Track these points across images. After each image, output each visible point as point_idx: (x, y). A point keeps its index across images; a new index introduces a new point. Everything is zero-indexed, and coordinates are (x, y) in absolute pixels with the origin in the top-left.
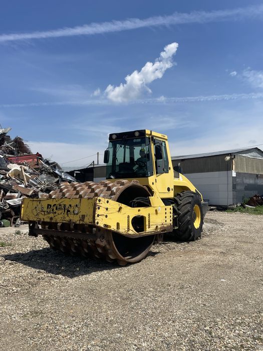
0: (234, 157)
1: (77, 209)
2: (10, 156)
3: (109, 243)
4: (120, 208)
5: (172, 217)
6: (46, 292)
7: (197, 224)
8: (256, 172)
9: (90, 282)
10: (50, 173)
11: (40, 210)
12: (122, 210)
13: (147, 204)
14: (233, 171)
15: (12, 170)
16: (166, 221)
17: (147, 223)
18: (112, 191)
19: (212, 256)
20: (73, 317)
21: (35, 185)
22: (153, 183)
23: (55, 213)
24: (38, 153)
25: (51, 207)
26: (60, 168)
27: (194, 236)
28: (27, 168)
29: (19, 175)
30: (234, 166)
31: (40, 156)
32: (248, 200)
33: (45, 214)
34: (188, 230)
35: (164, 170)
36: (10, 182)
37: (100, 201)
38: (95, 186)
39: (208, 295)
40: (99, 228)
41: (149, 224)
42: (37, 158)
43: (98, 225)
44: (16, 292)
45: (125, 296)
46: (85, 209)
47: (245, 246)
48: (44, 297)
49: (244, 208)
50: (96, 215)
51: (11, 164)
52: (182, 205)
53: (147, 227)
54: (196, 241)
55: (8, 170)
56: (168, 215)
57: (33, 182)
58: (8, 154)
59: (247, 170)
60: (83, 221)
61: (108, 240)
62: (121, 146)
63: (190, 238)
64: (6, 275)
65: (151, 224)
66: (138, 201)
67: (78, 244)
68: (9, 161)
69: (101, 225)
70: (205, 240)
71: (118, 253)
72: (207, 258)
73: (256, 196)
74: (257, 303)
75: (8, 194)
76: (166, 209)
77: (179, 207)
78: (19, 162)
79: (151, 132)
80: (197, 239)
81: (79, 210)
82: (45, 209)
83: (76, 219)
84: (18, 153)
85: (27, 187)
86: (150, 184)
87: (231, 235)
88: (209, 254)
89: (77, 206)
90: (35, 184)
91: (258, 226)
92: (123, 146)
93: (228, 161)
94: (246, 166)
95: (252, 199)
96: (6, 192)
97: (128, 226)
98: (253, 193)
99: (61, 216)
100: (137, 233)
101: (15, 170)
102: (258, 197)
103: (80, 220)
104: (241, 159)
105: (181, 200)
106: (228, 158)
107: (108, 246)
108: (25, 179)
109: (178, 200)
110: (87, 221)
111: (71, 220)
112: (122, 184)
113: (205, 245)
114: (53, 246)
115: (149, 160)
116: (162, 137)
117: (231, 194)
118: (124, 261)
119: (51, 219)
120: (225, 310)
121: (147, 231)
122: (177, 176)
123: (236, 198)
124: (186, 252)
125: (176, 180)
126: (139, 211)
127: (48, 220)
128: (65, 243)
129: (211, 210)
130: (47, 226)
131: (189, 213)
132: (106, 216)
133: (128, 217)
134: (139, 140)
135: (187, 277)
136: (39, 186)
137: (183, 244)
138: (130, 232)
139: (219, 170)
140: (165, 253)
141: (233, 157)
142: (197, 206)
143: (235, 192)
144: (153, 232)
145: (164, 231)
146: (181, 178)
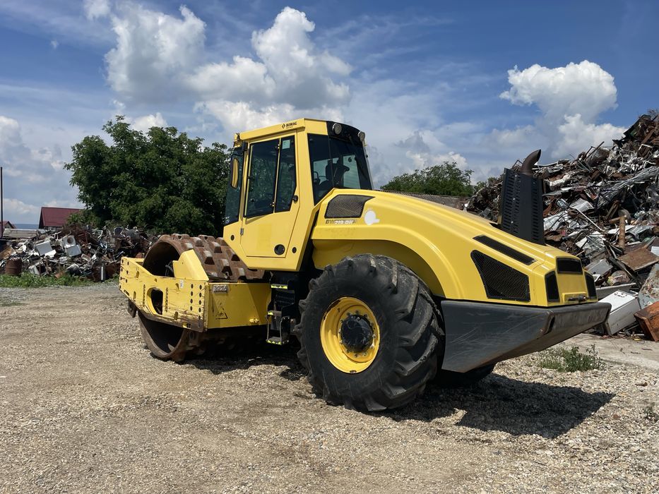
4: (138, 274)
5: (202, 304)
12: (139, 277)
16: (191, 309)
22: (233, 238)
41: (166, 304)
53: (164, 308)
56: (196, 298)
65: (169, 305)
86: (227, 238)
97: (144, 300)
100: (151, 313)
116: (283, 129)
121: (162, 315)
125: (343, 223)
126: (156, 280)
132: (127, 281)
133: (144, 286)
144: (171, 319)
145: (188, 325)
146: (375, 216)
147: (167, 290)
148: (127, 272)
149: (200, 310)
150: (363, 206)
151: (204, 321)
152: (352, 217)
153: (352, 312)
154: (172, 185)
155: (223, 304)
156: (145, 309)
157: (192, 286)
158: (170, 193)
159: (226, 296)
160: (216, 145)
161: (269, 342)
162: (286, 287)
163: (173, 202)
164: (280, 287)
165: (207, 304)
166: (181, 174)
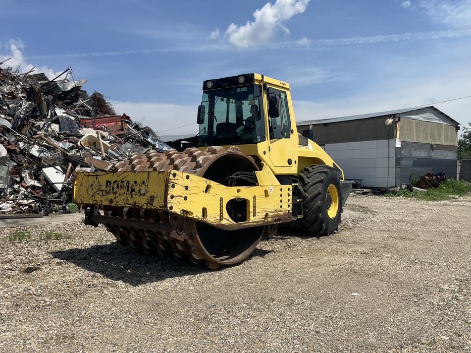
0: (399, 120)
1: (143, 187)
2: (85, 117)
3: (192, 237)
4: (208, 187)
5: (291, 201)
6: (92, 306)
7: (332, 213)
8: (430, 141)
9: (160, 292)
10: (139, 142)
11: (98, 188)
12: (211, 190)
13: (252, 182)
14: (397, 140)
15: (85, 136)
16: (281, 207)
17: (251, 209)
18: (197, 163)
19: (347, 258)
20: (115, 345)
21: (116, 157)
22: (265, 153)
23: (116, 193)
24: (124, 115)
25: (110, 184)
26: (154, 135)
27: (327, 229)
28: (105, 134)
29: (95, 143)
30: (398, 132)
31: (128, 118)
32: (418, 179)
33: (103, 195)
34: (319, 221)
35: (283, 134)
36: (81, 153)
37: (174, 175)
38: (175, 155)
39: (326, 317)
40: (175, 216)
41: (254, 210)
42: (122, 121)
43: (173, 210)
44: (49, 305)
45: (202, 315)
46: (155, 188)
47: (401, 244)
48: (85, 313)
49: (411, 191)
50: (169, 197)
51: (85, 129)
52: (309, 184)
53: (251, 214)
54: (330, 236)
55: (80, 136)
56: (285, 198)
57: (113, 153)
58: (82, 115)
59: (417, 139)
60: (152, 204)
61: (191, 233)
62: (222, 100)
63: (322, 232)
64: (46, 279)
65: (257, 210)
66: (239, 177)
67: (151, 237)
68: (82, 124)
69: (177, 210)
70: (344, 234)
71: (206, 251)
72: (339, 261)
73: (429, 175)
74: (400, 331)
75: (78, 169)
76: (281, 190)
77: (306, 188)
78: (96, 126)
79: (263, 77)
80: (332, 233)
81: (146, 189)
82: (103, 188)
83: (142, 202)
84: (97, 113)
85: (104, 159)
86: (260, 153)
87: (383, 228)
88: (344, 254)
89: (144, 182)
90: (116, 155)
91: (426, 216)
92: (225, 99)
93: (390, 125)
94: (416, 132)
95: (423, 178)
96: (75, 166)
97: (221, 213)
98: (424, 171)
99: (123, 197)
100: (235, 223)
101: (89, 136)
102: (432, 176)
103: (147, 204)
104: (409, 123)
105: (308, 178)
106: (390, 121)
107: (190, 242)
108: (103, 149)
109: (305, 177)
110: (157, 204)
111: (135, 203)
112: (214, 152)
113: (342, 241)
114: (120, 239)
115: (260, 119)
116: (281, 85)
117: (393, 171)
118: (215, 263)
119: (111, 201)
120: (348, 341)
121: (250, 221)
122: (303, 143)
123: (400, 178)
124: (310, 252)
125: (303, 148)
126: (238, 191)
127: (107, 203)
128: (135, 236)
129: (364, 193)
130: (110, 212)
131: (320, 196)
132: (186, 198)
133: (221, 200)
134: (245, 89)
135: (303, 288)
136: (121, 158)
137: (310, 239)
138: (224, 222)
139: (376, 137)
140: (280, 252)
141: (397, 119)
142: (333, 186)
143: (398, 170)
145: (278, 221)
146: (311, 146)
147: (255, 197)
148: (187, 188)
149: (289, 206)
150: (308, 140)
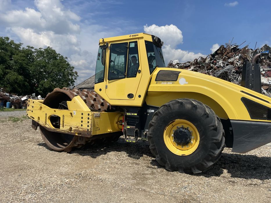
12: (42, 109)
16: (82, 125)
22: (100, 90)
37: (29, 101)
41: (63, 123)
50: (27, 110)
53: (61, 125)
56: (85, 120)
69: (29, 116)
97: (45, 121)
100: (52, 128)
116: (130, 38)
121: (61, 129)
125: (166, 84)
126: (55, 111)
132: (32, 111)
133: (46, 114)
142: (186, 121)
144: (67, 131)
145: (78, 134)
146: (185, 80)
147: (63, 116)
148: (33, 107)
149: (88, 126)
150: (178, 75)
151: (91, 131)
152: (172, 81)
153: (180, 126)
154: (7, 64)
155: (98, 123)
156: (47, 126)
157: (82, 114)
158: (6, 68)
159: (99, 119)
160: (29, 47)
161: (127, 141)
162: (136, 114)
163: (8, 72)
164: (133, 114)
165: (92, 123)
166: (11, 60)
